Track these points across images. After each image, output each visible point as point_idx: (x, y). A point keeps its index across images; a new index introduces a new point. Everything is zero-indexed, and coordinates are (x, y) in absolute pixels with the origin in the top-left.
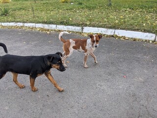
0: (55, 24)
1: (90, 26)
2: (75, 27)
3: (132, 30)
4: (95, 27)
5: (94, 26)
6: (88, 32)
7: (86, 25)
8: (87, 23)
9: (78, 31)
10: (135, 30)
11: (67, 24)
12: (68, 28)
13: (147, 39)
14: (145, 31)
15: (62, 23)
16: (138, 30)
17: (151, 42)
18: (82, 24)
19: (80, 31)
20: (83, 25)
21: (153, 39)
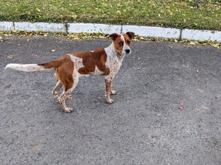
0: (10, 20)
1: (80, 22)
2: (52, 24)
3: (146, 25)
4: (88, 22)
5: (86, 21)
6: (78, 32)
7: (72, 20)
8: (73, 16)
9: (59, 31)
10: (150, 25)
11: (34, 18)
12: (38, 27)
13: (170, 36)
14: (165, 25)
15: (23, 18)
16: (154, 24)
17: (176, 41)
18: (64, 19)
19: (63, 31)
20: (67, 20)
21: (177, 36)
